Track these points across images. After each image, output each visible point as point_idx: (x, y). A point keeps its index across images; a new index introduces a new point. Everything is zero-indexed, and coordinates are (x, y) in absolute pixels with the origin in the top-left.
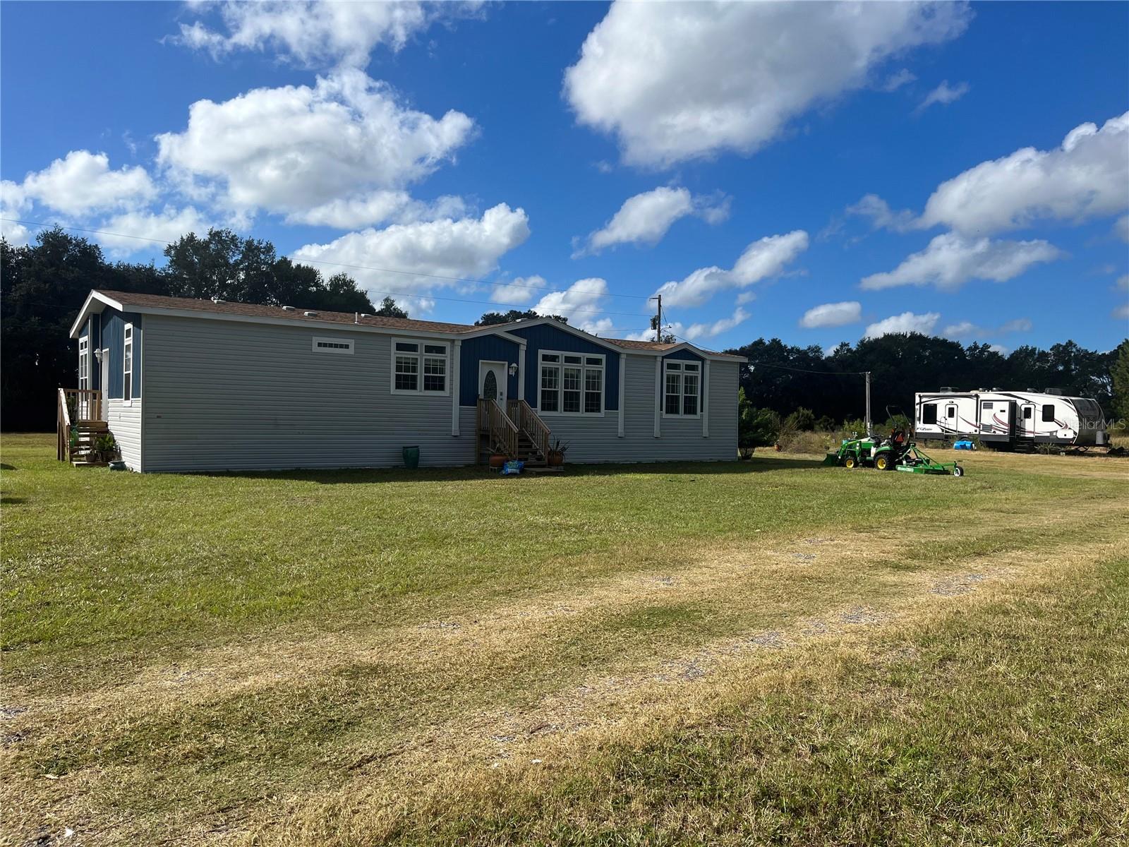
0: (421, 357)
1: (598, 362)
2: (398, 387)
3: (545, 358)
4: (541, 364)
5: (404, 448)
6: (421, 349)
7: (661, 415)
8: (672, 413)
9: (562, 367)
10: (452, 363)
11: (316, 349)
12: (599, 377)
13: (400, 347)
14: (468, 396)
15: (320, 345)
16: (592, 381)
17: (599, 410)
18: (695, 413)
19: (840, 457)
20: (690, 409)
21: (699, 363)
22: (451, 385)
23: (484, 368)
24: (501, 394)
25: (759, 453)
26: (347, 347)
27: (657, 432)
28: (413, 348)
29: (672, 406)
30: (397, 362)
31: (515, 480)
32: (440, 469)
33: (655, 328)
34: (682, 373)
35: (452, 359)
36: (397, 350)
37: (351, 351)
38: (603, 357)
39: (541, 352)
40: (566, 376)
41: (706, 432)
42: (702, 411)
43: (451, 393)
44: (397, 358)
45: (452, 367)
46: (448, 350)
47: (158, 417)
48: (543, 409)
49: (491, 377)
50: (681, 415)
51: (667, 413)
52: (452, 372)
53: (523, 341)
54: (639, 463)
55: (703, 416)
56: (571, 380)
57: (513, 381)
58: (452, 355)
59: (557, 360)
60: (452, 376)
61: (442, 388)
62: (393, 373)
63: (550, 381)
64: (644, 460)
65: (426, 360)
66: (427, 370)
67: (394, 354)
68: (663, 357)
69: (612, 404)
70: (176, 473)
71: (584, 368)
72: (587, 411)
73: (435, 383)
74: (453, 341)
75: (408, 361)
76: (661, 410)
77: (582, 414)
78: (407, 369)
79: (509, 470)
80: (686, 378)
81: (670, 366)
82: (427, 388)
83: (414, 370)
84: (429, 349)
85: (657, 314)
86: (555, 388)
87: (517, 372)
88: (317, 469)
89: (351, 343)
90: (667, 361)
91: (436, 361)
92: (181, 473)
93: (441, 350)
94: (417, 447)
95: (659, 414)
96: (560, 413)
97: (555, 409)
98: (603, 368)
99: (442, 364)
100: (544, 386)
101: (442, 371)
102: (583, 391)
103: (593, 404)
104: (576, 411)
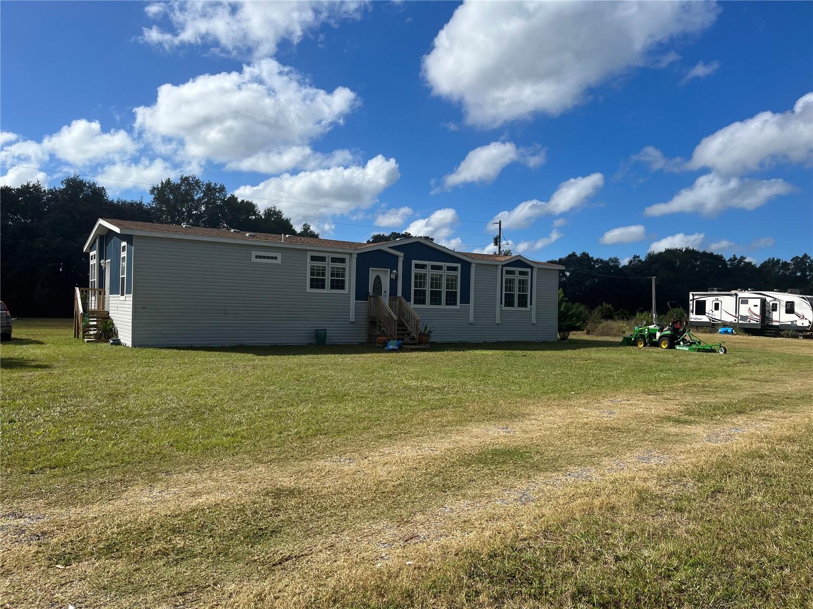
0: (328, 266)
1: (455, 269)
2: (312, 287)
3: (417, 266)
4: (414, 271)
5: (316, 330)
6: (328, 260)
7: (501, 307)
8: (509, 306)
9: (429, 272)
10: (350, 270)
11: (254, 260)
12: (456, 280)
13: (313, 258)
14: (361, 294)
15: (257, 257)
16: (451, 283)
17: (455, 304)
18: (526, 306)
19: (633, 339)
20: (523, 302)
21: (529, 270)
22: (350, 285)
23: (373, 274)
24: (385, 292)
25: (573, 336)
26: (276, 258)
27: (498, 321)
28: (323, 259)
29: (509, 301)
30: (311, 269)
31: (394, 354)
32: (342, 345)
33: (496, 245)
34: (517, 277)
35: (350, 267)
36: (311, 261)
37: (279, 261)
38: (459, 265)
39: (414, 262)
40: (432, 279)
41: (534, 321)
42: (531, 305)
43: (350, 291)
44: (311, 266)
45: (350, 273)
46: (347, 261)
47: (144, 308)
48: (415, 303)
49: (378, 280)
50: (516, 308)
51: (505, 306)
52: (350, 276)
53: (401, 254)
54: (485, 342)
55: (532, 308)
56: (436, 282)
57: (393, 283)
58: (350, 264)
59: (425, 268)
60: (350, 279)
61: (343, 288)
62: (309, 277)
63: (421, 283)
64: (489, 340)
65: (331, 267)
66: (332, 275)
67: (309, 264)
68: (503, 266)
69: (465, 299)
70: (155, 348)
71: (445, 273)
72: (447, 304)
73: (338, 284)
74: (351, 254)
75: (319, 268)
76: (501, 304)
77: (443, 306)
78: (318, 274)
79: (391, 347)
80: (520, 280)
81: (508, 272)
82: (332, 287)
83: (323, 275)
84: (334, 260)
85: (498, 234)
86: (424, 288)
87: (397, 276)
88: (254, 345)
89: (279, 255)
90: (505, 269)
91: (339, 268)
92: (159, 348)
93: (342, 261)
94: (325, 330)
95: (499, 307)
96: (428, 306)
97: (424, 303)
98: (458, 273)
99: (342, 271)
100: (415, 286)
101: (343, 276)
102: (444, 290)
103: (451, 300)
104: (438, 305)
